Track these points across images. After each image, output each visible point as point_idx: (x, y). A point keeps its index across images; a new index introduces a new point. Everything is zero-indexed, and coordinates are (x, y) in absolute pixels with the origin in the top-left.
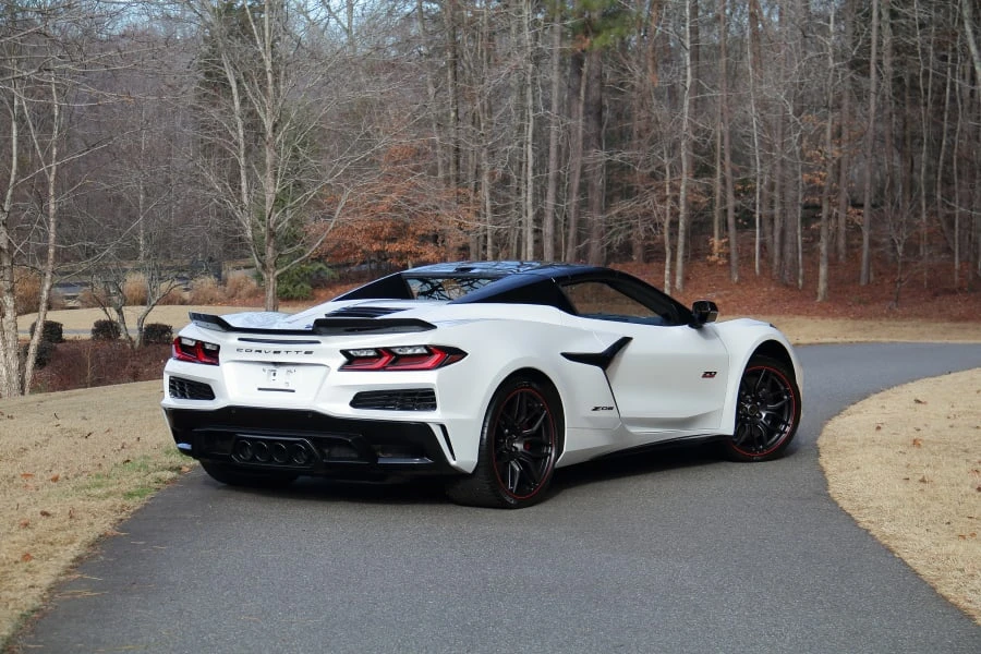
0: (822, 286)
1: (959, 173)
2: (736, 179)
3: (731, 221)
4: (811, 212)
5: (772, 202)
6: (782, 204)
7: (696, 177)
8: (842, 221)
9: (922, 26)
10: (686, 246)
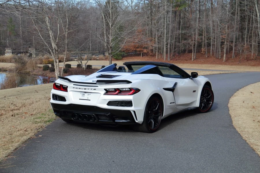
0: (224, 59)
1: (253, 35)
2: (207, 36)
3: (206, 45)
4: (222, 43)
5: (214, 41)
6: (217, 42)
7: (199, 36)
8: (229, 45)
9: (247, 5)
10: (197, 50)
